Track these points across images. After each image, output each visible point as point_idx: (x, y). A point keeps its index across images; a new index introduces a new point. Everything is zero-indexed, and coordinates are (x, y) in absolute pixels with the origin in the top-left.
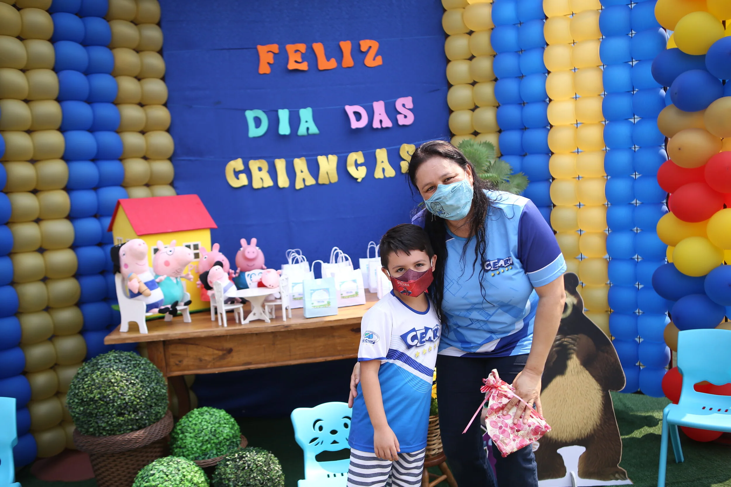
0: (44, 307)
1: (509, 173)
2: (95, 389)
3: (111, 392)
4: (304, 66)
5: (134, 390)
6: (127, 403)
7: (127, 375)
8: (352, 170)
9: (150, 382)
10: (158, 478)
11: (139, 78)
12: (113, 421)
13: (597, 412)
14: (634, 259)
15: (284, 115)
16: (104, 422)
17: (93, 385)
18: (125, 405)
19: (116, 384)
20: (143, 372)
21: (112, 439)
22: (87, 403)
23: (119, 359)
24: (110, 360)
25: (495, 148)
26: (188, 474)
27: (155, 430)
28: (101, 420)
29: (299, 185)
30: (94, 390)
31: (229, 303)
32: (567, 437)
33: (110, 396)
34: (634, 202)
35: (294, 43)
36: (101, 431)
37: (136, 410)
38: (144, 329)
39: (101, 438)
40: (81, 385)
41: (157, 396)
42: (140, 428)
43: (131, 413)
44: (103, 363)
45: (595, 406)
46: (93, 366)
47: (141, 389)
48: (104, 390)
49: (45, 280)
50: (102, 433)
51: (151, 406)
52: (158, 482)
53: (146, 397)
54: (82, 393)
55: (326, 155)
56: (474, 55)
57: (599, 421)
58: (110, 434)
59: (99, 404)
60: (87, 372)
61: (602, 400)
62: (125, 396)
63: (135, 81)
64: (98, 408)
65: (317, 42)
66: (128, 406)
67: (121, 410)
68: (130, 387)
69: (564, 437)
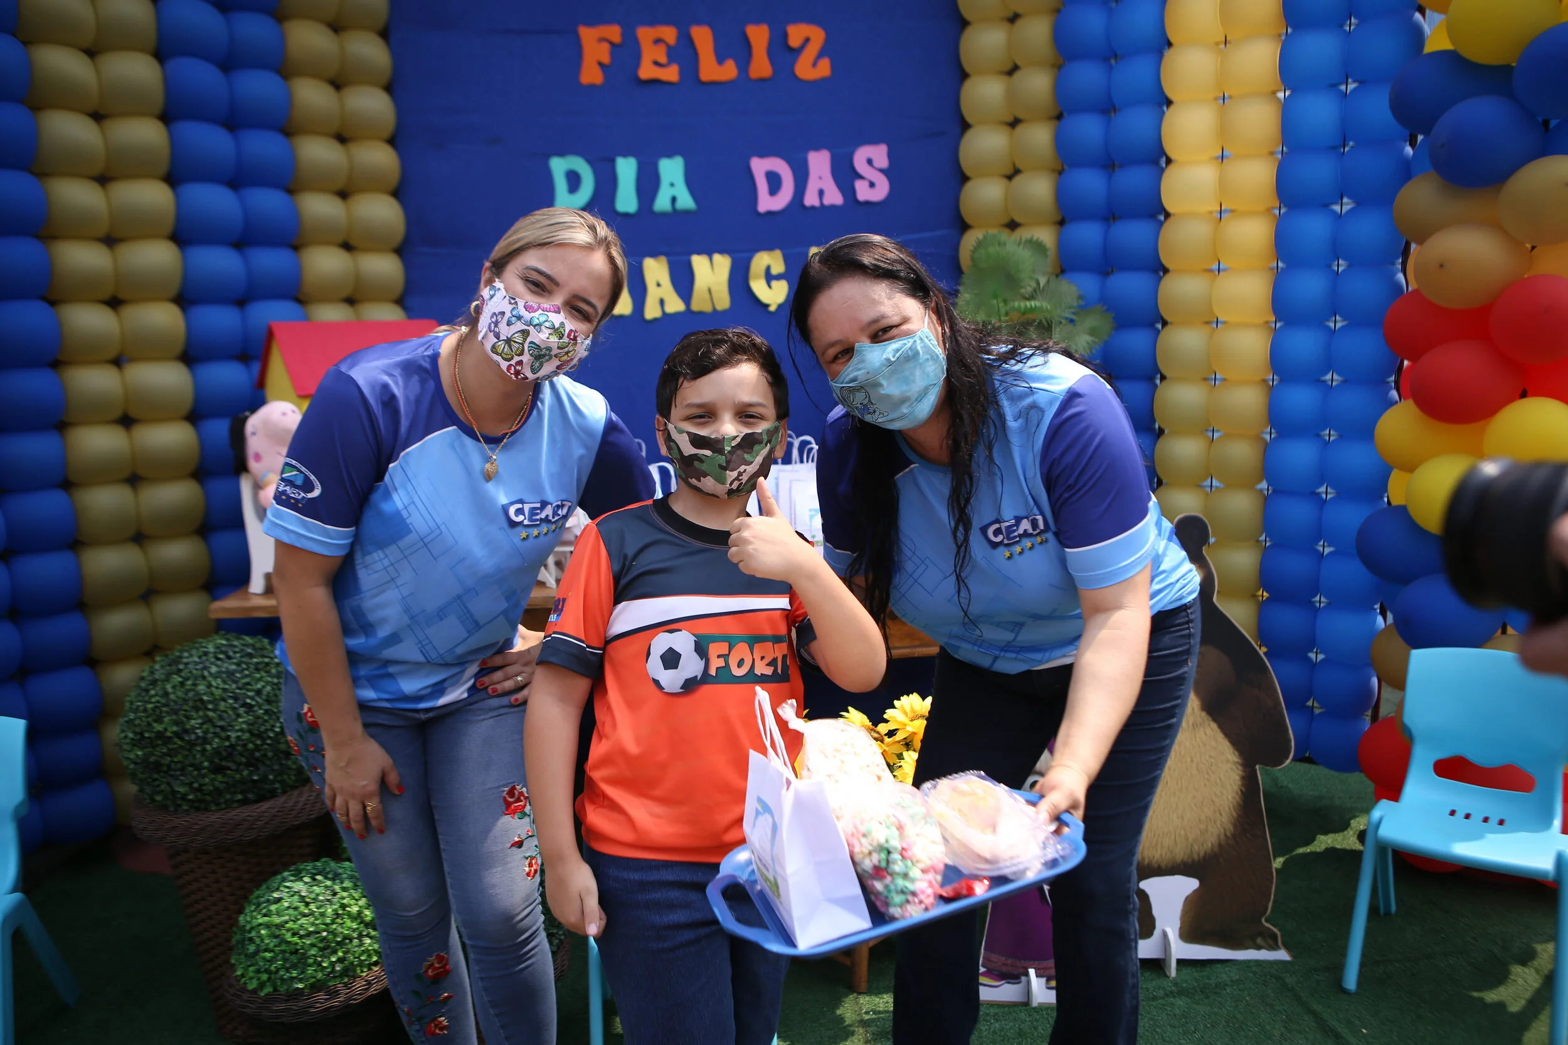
0: (132, 533)
1: (1075, 304)
2: (168, 713)
3: (199, 721)
4: (671, 74)
5: (249, 720)
6: (232, 746)
8: (759, 287)
10: (288, 908)
11: (337, 84)
12: (202, 782)
13: (1229, 809)
14: (1319, 494)
15: (626, 169)
16: (183, 784)
17: (166, 705)
18: (230, 750)
19: (210, 706)
20: (275, 680)
21: (201, 820)
22: (152, 743)
23: (225, 653)
24: (206, 654)
25: (1049, 253)
26: (353, 902)
27: (297, 802)
28: (176, 778)
29: (652, 311)
30: (166, 716)
32: (1161, 855)
33: (199, 731)
34: (1328, 377)
35: (653, 22)
36: (179, 802)
37: (252, 761)
39: (178, 816)
40: (140, 704)
42: (261, 799)
43: (242, 767)
44: (190, 660)
45: (1225, 797)
46: (170, 665)
47: (266, 718)
48: (185, 716)
49: (134, 480)
50: (180, 806)
52: (287, 918)
54: (142, 721)
55: (710, 254)
56: (1019, 63)
57: (1232, 828)
58: (197, 809)
59: (176, 746)
60: (157, 676)
61: (1242, 785)
62: (229, 731)
63: (330, 90)
64: (172, 753)
65: (699, 23)
66: (236, 753)
67: (221, 760)
68: (241, 712)
69: (1157, 856)
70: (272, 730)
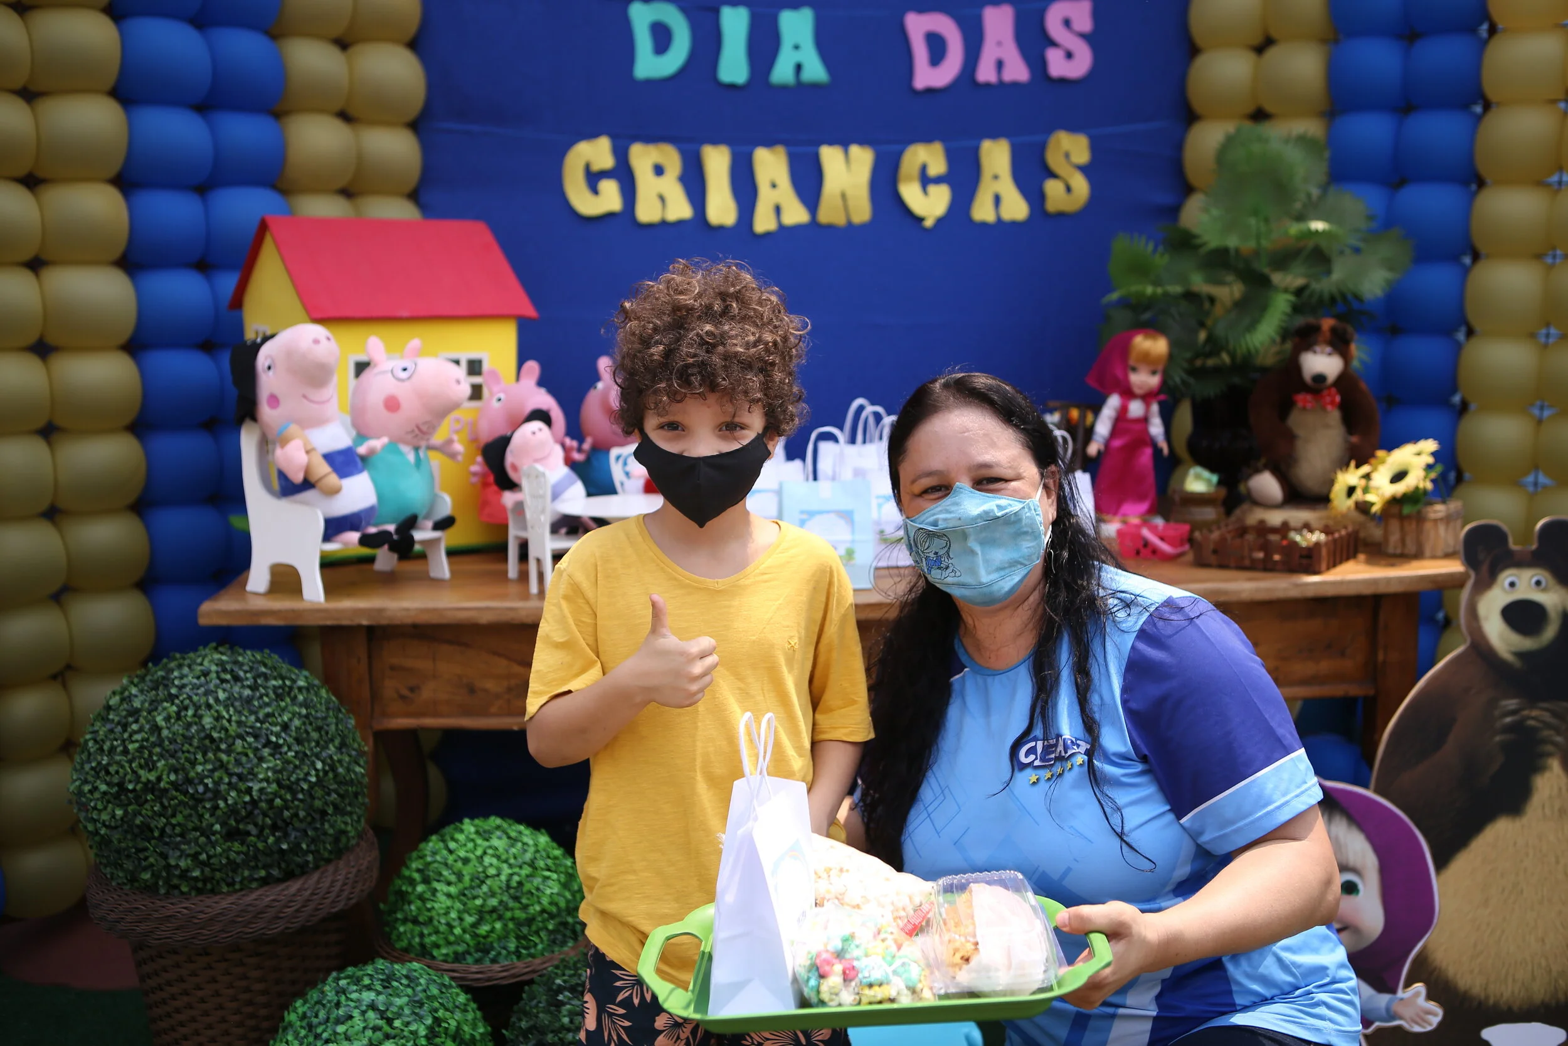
0: (44, 505)
1: (1365, 227)
2: (161, 756)
3: (209, 767)
5: (276, 765)
6: (254, 803)
7: (258, 720)
8: (911, 193)
9: (322, 743)
12: (212, 852)
15: (735, 22)
16: (184, 854)
17: (154, 745)
18: (249, 808)
19: (222, 746)
20: (304, 712)
21: (208, 907)
22: (137, 798)
23: (232, 672)
24: (206, 673)
27: (333, 882)
28: (177, 847)
29: (764, 222)
30: (159, 760)
31: (563, 531)
32: (1513, 993)
33: (208, 781)
36: (175, 881)
37: (280, 823)
38: (314, 589)
39: (173, 901)
40: (117, 742)
41: (340, 783)
42: (289, 876)
43: (267, 831)
44: (185, 681)
48: (187, 759)
49: (49, 432)
50: (177, 887)
51: (324, 813)
53: (312, 786)
54: (122, 767)
55: (844, 144)
58: (200, 892)
59: (173, 802)
62: (252, 780)
64: (170, 811)
66: (256, 812)
67: (237, 822)
68: (266, 754)
69: (1507, 994)
70: (305, 780)
